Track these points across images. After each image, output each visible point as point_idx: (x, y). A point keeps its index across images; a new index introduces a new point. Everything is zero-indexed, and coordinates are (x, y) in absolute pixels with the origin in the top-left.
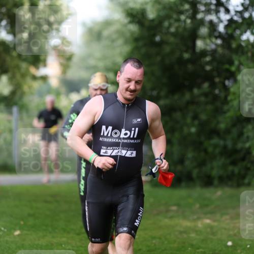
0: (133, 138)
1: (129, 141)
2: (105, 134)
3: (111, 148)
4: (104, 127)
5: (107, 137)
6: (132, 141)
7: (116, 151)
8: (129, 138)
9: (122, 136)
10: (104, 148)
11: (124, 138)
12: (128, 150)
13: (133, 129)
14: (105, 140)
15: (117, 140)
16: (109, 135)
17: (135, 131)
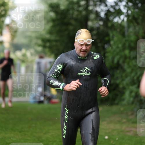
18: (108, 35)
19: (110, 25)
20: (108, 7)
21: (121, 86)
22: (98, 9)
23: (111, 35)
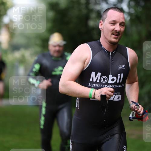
0: (119, 84)
1: (116, 86)
2: (94, 80)
4: (93, 73)
6: (118, 86)
8: (116, 83)
9: (110, 82)
11: (111, 84)
12: (115, 95)
13: (119, 75)
15: (106, 86)
16: (98, 81)
17: (120, 76)
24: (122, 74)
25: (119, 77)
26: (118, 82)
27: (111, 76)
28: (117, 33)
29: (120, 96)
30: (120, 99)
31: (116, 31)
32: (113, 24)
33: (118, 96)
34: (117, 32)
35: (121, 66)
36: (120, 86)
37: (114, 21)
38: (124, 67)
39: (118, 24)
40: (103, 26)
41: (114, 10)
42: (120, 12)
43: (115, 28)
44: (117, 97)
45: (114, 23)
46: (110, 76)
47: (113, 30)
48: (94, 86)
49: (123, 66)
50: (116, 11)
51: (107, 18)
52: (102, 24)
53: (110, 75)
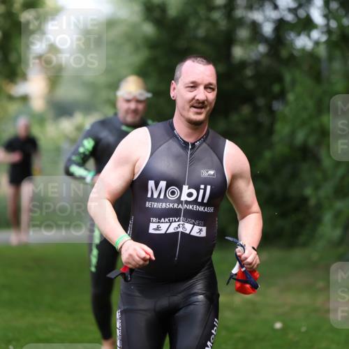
0: (202, 204)
1: (195, 208)
2: (155, 196)
3: (167, 220)
5: (158, 200)
6: (201, 209)
7: (174, 225)
9: (184, 198)
10: (154, 220)
11: (187, 202)
12: (194, 225)
13: (202, 186)
14: (156, 205)
15: (176, 206)
16: (162, 197)
17: (205, 190)
18: (279, 79)
19: (284, 53)
20: (281, 11)
21: (313, 202)
22: (257, 16)
23: (288, 78)
24: (209, 188)
25: (201, 192)
26: (200, 200)
27: (187, 187)
28: (200, 105)
29: (204, 229)
30: (203, 234)
31: (198, 100)
32: (192, 87)
33: (200, 228)
34: (199, 103)
35: (207, 172)
36: (204, 209)
37: (193, 83)
38: (214, 175)
39: (202, 88)
40: (175, 91)
41: (194, 61)
42: (204, 65)
43: (195, 96)
44: (197, 228)
45: (194, 86)
46: (185, 188)
47: (193, 99)
48: (155, 206)
49: (212, 172)
50: (198, 62)
51: (182, 77)
52: (174, 89)
53: (184, 186)
